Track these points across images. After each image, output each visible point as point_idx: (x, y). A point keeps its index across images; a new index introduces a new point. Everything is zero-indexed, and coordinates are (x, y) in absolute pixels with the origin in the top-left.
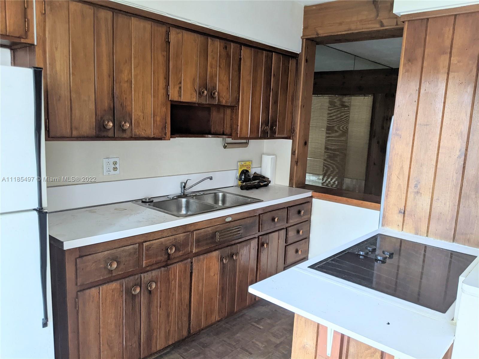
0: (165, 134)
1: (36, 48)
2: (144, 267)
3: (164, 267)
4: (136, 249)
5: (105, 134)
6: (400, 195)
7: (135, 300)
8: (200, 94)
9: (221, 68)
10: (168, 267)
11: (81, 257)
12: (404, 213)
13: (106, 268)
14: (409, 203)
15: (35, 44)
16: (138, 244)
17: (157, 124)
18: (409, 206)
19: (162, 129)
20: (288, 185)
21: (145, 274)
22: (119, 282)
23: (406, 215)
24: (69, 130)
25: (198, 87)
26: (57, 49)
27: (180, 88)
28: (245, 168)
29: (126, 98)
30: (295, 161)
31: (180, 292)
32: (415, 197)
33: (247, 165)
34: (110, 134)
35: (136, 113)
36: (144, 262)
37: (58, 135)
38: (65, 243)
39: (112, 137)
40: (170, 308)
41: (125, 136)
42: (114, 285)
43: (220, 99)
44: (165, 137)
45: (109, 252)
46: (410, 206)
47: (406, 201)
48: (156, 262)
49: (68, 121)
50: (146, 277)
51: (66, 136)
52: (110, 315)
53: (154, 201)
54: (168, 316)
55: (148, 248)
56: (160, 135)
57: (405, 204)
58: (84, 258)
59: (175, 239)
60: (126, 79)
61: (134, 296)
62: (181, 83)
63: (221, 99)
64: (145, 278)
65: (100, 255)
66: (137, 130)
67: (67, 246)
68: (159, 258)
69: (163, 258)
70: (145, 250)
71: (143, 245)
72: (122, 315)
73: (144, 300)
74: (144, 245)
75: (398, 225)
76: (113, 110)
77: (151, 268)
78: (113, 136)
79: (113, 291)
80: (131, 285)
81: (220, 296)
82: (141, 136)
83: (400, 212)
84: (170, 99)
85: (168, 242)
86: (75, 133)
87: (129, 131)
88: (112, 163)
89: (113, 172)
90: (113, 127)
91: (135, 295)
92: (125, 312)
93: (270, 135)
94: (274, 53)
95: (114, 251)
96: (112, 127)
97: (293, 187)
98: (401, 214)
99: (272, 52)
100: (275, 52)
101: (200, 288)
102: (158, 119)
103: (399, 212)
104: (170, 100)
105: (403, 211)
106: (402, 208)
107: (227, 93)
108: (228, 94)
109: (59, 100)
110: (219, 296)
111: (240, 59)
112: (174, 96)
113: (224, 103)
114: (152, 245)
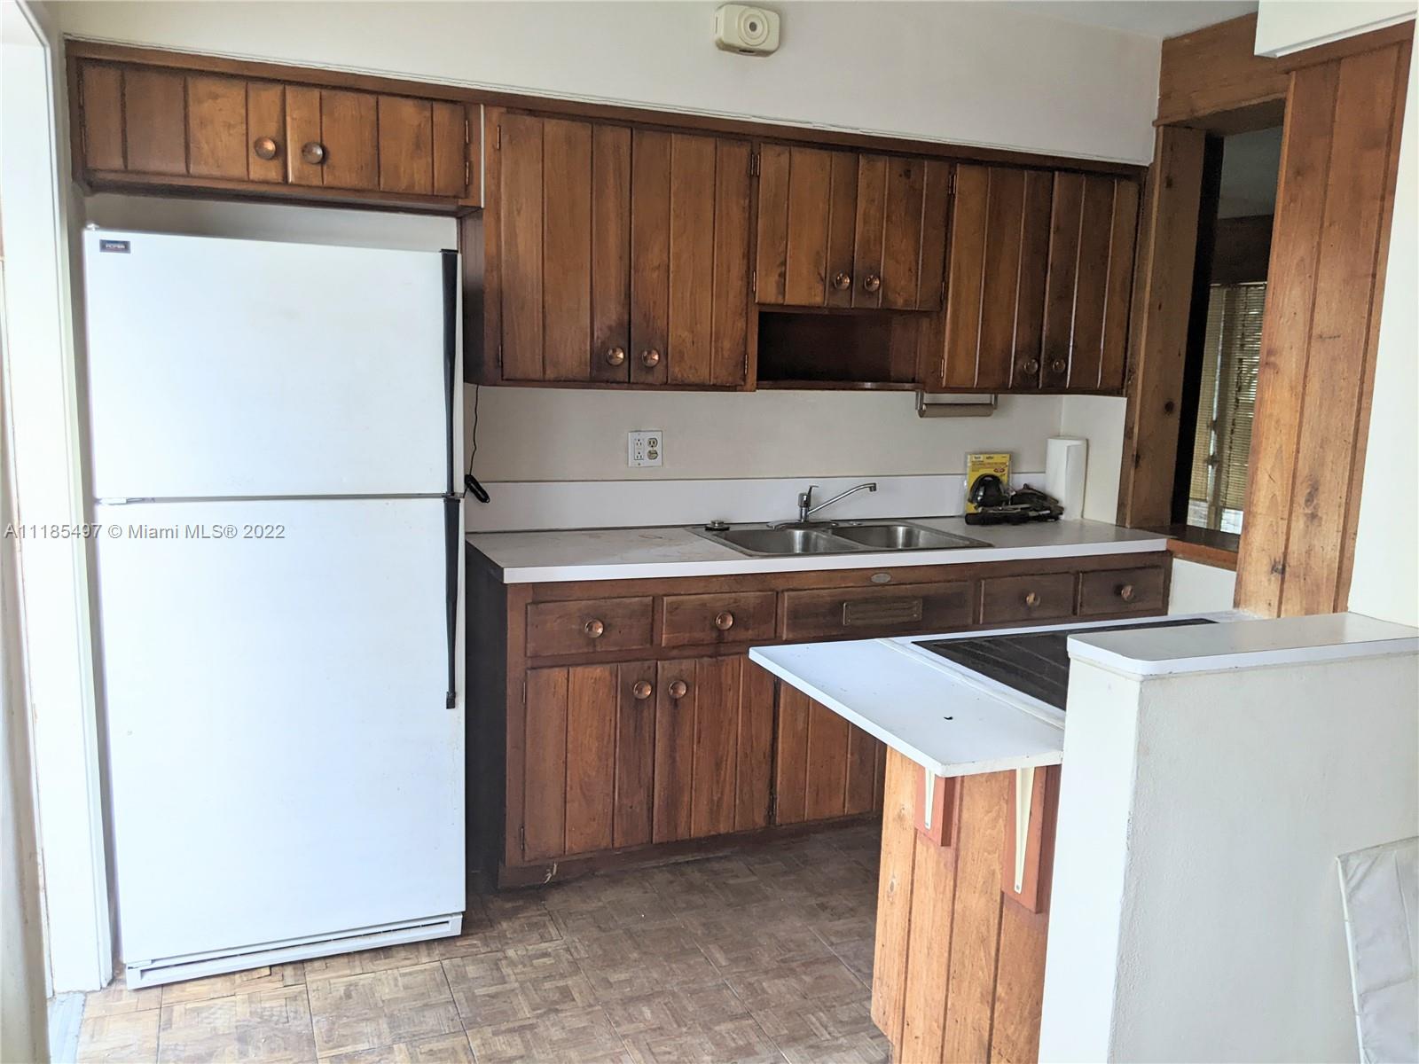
0: (744, 378)
1: (484, 214)
2: (663, 645)
3: (711, 657)
4: (647, 605)
5: (607, 375)
6: (1274, 523)
7: (642, 711)
8: (834, 286)
9: (892, 222)
10: (720, 658)
11: (535, 603)
12: (1283, 571)
13: (581, 631)
14: (1293, 547)
15: (482, 206)
16: (651, 598)
17: (722, 355)
18: (1294, 553)
19: (736, 366)
20: (1115, 523)
21: (667, 663)
22: (608, 666)
23: (1287, 575)
24: (539, 366)
25: (828, 271)
26: (519, 212)
27: (783, 275)
28: (991, 471)
29: (655, 303)
30: (1133, 455)
31: (748, 723)
32: (1308, 527)
33: (996, 463)
34: (621, 375)
35: (679, 333)
36: (664, 636)
37: (519, 375)
38: (506, 571)
39: (624, 382)
40: (724, 748)
41: (650, 379)
42: (598, 670)
43: (889, 294)
44: (743, 383)
45: (590, 602)
46: (1296, 552)
47: (1288, 540)
48: (688, 641)
49: (538, 351)
50: (667, 669)
51: (533, 376)
52: (589, 730)
53: (731, 530)
54: (718, 765)
55: (674, 609)
56: (730, 379)
57: (1286, 548)
58: (542, 606)
59: (736, 601)
60: (656, 264)
61: (639, 701)
62: (784, 263)
63: (891, 296)
64: (666, 672)
65: (573, 606)
66: (677, 370)
67: (512, 576)
68: (698, 635)
69: (709, 636)
70: (667, 612)
71: (663, 601)
72: (612, 739)
73: (662, 716)
74: (665, 603)
75: (1270, 604)
76: (626, 328)
77: (679, 650)
78: (627, 380)
79: (595, 683)
80: (635, 678)
81: (857, 756)
82: (686, 382)
83: (1274, 569)
84: (756, 301)
85: (719, 604)
86: (550, 374)
87: (661, 368)
88: (646, 443)
89: (647, 461)
90: (626, 364)
91: (642, 700)
92: (620, 732)
93: (1043, 384)
94: (1057, 173)
95: (602, 602)
96: (622, 363)
97: (1124, 527)
98: (1275, 574)
99: (1052, 170)
100: (1059, 169)
101: (800, 726)
102: (727, 344)
103: (1272, 569)
104: (758, 303)
105: (1280, 567)
106: (1277, 560)
107: (911, 280)
108: (914, 279)
109: (522, 308)
110: (852, 754)
111: (951, 197)
112: (767, 291)
113: (900, 303)
114: (682, 602)
